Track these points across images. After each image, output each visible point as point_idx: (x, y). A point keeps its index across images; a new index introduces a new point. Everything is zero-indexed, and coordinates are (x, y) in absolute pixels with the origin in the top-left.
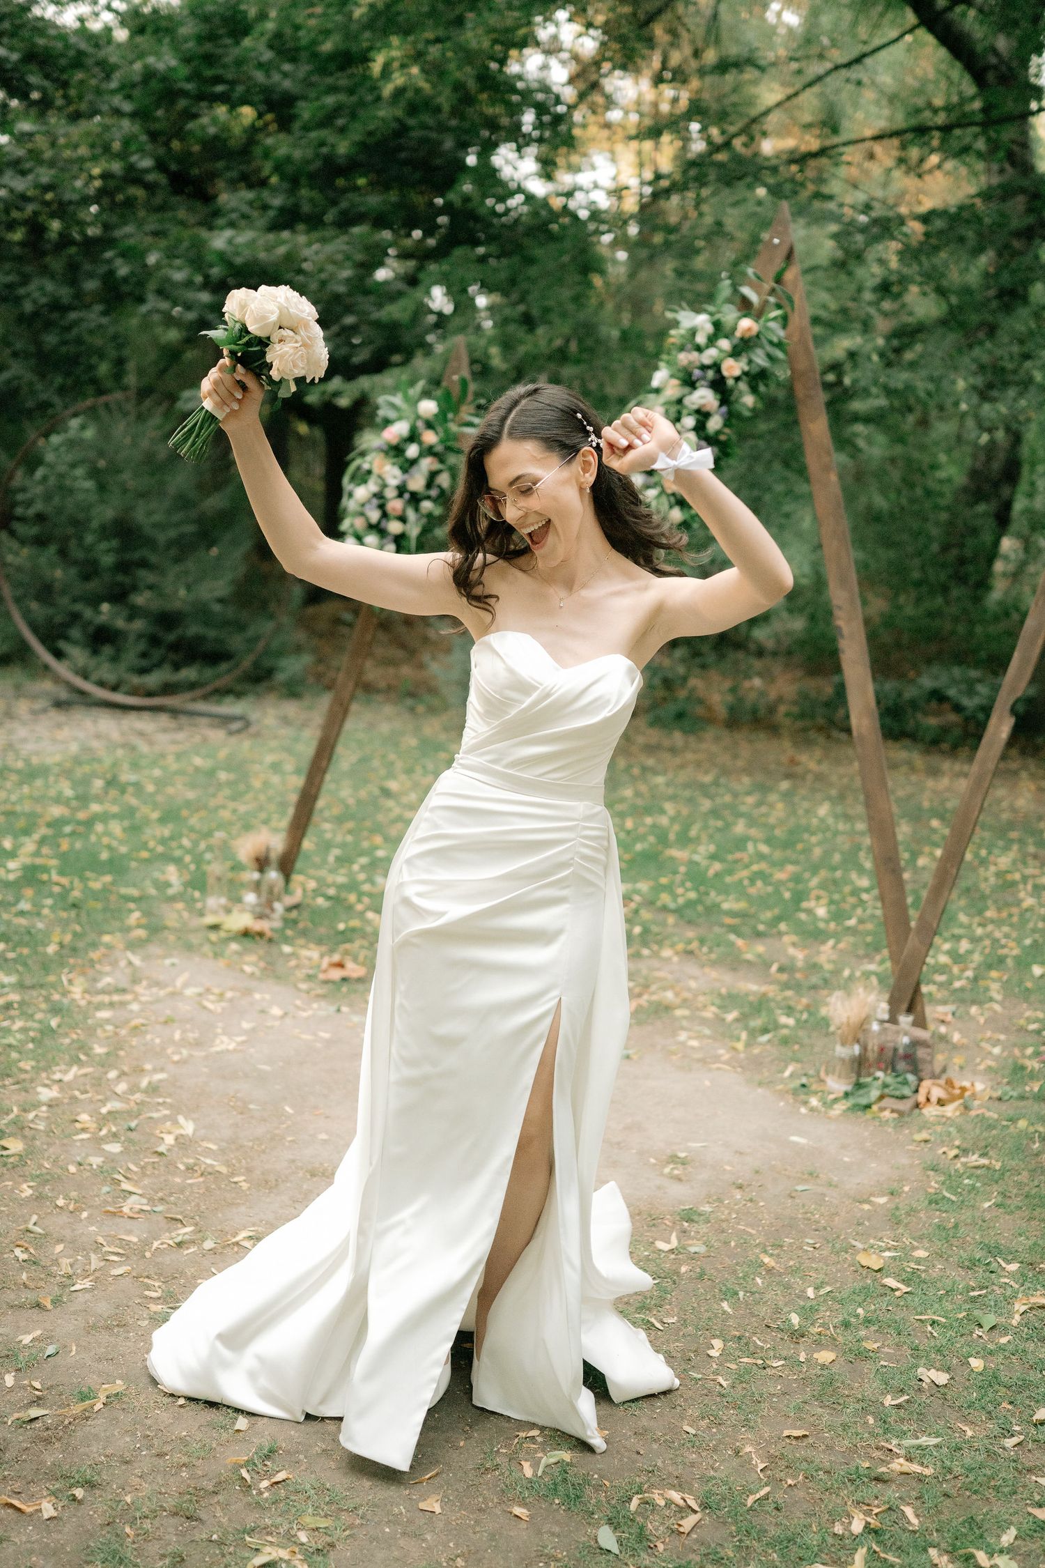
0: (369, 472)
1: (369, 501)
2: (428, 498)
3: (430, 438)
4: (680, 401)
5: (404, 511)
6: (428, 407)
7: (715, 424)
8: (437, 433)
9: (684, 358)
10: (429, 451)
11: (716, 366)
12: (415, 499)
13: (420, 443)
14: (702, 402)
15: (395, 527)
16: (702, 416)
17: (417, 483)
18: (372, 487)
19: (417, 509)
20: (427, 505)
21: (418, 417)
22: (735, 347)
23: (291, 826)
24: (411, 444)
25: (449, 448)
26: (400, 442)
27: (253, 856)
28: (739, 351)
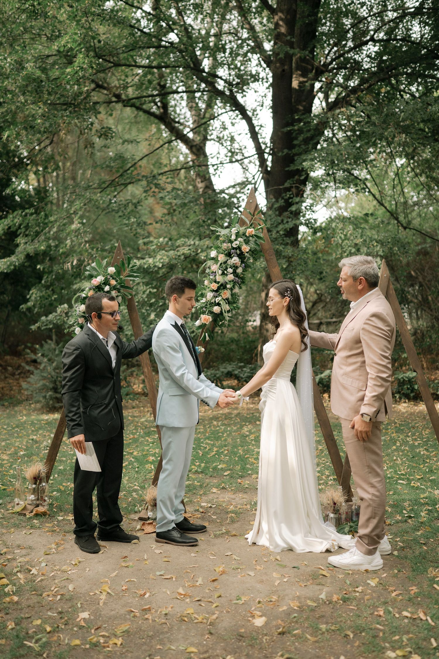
3: (113, 282)
4: (225, 262)
6: (112, 270)
7: (240, 270)
8: (117, 281)
9: (225, 246)
10: (114, 288)
11: (239, 248)
14: (235, 262)
16: (235, 267)
21: (109, 274)
22: (245, 240)
23: (47, 460)
24: (106, 285)
25: (122, 286)
26: (100, 285)
27: (32, 477)
28: (247, 242)
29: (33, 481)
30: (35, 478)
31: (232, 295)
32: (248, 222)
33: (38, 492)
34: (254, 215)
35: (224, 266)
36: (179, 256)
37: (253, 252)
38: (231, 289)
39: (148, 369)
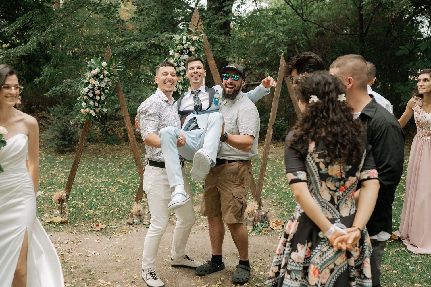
0: (89, 83)
1: (89, 91)
2: (107, 89)
3: (106, 72)
4: (179, 58)
5: (101, 93)
6: (104, 64)
8: (108, 71)
9: (179, 47)
10: (106, 76)
11: (188, 49)
12: (103, 89)
13: (103, 74)
14: (185, 58)
15: (98, 98)
17: (103, 85)
18: (90, 87)
19: (104, 92)
20: (106, 91)
21: (103, 67)
22: (191, 44)
23: (66, 188)
24: (101, 74)
25: (112, 75)
26: (97, 74)
27: (57, 199)
28: (193, 45)
29: (58, 202)
30: (59, 200)
31: (184, 79)
32: (194, 31)
33: (61, 208)
34: (197, 26)
35: (178, 60)
36: (147, 45)
37: (198, 51)
38: (183, 76)
39: (130, 128)
